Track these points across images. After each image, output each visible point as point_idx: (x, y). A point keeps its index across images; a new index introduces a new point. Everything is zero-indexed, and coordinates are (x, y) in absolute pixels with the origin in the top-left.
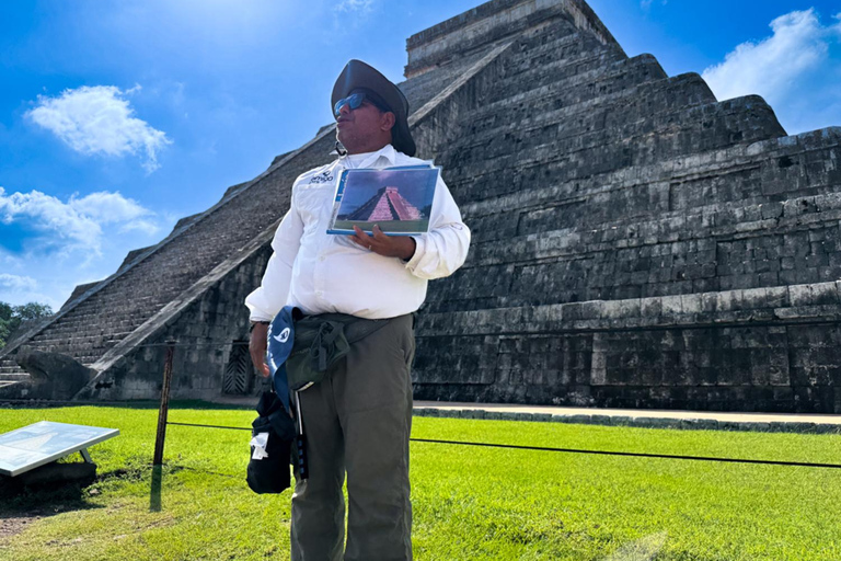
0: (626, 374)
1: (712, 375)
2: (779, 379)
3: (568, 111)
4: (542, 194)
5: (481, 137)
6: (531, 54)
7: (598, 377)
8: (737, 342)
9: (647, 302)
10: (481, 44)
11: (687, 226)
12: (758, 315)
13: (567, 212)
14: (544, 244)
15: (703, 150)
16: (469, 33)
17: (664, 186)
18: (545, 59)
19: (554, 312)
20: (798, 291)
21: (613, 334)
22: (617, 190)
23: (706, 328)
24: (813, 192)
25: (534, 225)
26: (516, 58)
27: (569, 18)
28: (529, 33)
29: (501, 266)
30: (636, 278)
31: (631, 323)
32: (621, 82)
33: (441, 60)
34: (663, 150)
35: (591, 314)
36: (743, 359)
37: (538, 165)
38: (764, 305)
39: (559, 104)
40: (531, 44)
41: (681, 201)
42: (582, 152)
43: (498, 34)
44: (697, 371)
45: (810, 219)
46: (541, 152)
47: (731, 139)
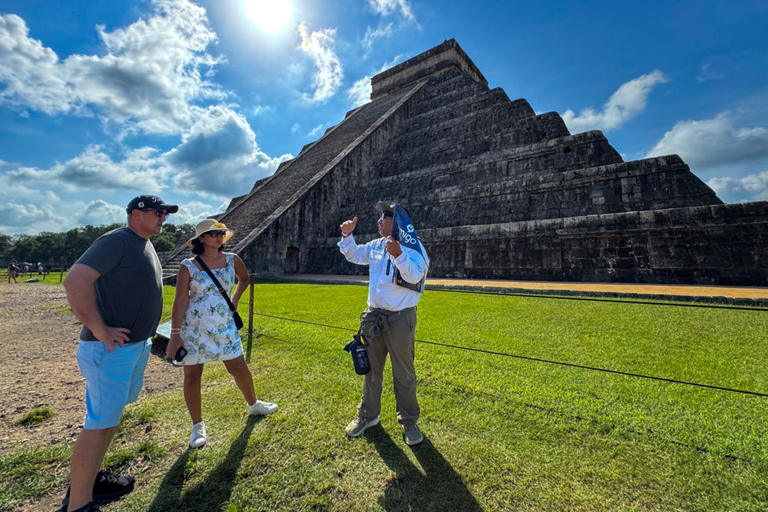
0: (482, 262)
1: (524, 263)
2: (556, 265)
3: (457, 120)
4: (443, 167)
5: (411, 135)
6: (438, 87)
7: (468, 264)
8: (537, 247)
9: (493, 226)
10: (411, 81)
11: (515, 185)
12: (547, 233)
13: (456, 177)
14: (444, 195)
15: (526, 143)
16: (405, 74)
17: (504, 163)
18: (446, 90)
19: (447, 231)
20: (568, 221)
21: (476, 243)
22: (481, 165)
23: (522, 239)
24: (580, 167)
25: (439, 184)
26: (430, 89)
27: (458, 65)
28: (437, 75)
29: (421, 207)
30: (489, 213)
31: (485, 237)
32: (485, 104)
33: (390, 90)
34: (505, 142)
35: (466, 233)
36: (539, 255)
37: (441, 151)
38: (550, 228)
39: (452, 116)
40: (438, 81)
41: (513, 171)
42: (464, 144)
43: (420, 75)
44: (516, 261)
45: (577, 182)
46: (442, 143)
47: (540, 136)
